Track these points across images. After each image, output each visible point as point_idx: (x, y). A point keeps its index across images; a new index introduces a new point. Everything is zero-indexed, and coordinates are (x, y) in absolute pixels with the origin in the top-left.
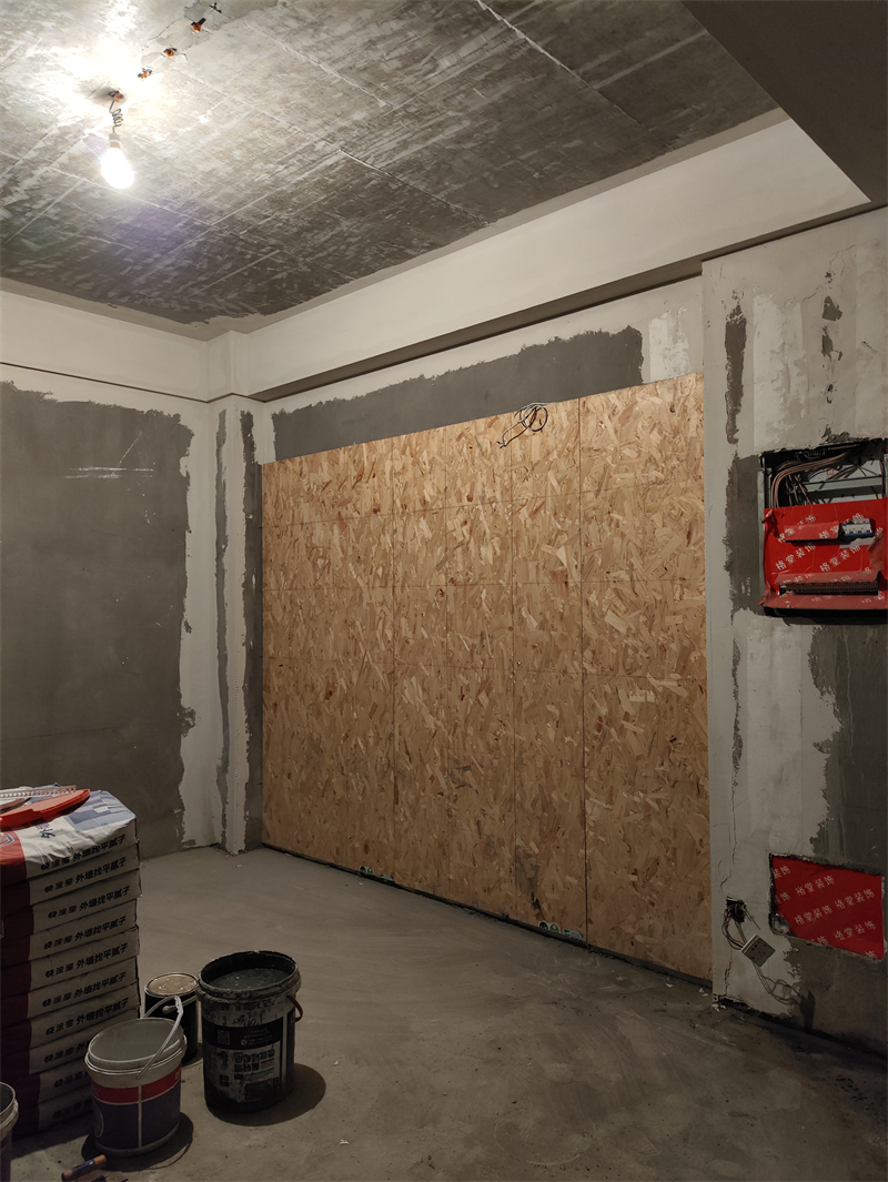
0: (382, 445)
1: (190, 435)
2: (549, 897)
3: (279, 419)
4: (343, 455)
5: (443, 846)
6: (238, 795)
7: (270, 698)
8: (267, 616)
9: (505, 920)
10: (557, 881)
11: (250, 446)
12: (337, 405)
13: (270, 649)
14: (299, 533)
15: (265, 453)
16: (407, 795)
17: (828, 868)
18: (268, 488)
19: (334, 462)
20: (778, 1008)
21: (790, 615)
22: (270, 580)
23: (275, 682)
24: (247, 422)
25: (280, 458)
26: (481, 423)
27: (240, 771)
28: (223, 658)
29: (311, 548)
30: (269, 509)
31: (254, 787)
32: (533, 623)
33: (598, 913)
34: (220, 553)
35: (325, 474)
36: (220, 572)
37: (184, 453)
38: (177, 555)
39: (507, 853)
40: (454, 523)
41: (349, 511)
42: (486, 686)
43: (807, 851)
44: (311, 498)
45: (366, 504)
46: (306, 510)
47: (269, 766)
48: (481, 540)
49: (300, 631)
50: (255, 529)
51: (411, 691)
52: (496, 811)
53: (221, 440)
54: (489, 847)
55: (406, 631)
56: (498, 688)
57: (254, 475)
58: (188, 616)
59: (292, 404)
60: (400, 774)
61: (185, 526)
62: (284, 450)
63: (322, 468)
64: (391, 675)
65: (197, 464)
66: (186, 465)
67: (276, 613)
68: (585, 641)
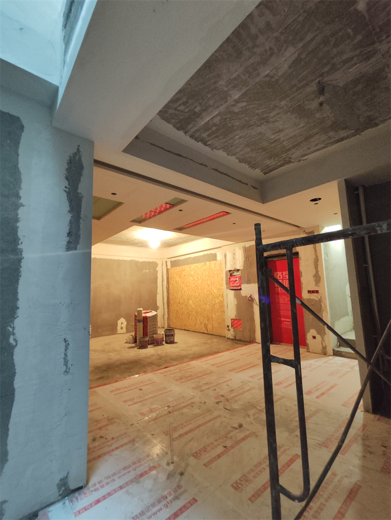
0: (186, 266)
1: (158, 264)
2: (208, 329)
3: (171, 261)
4: (180, 267)
5: (195, 324)
6: (166, 320)
7: (170, 305)
8: (170, 292)
9: (203, 333)
10: (209, 327)
11: (167, 266)
12: (179, 260)
13: (170, 297)
14: (174, 279)
15: (169, 267)
16: (190, 317)
17: (236, 320)
18: (170, 272)
19: (179, 268)
20: (232, 338)
21: (232, 290)
22: (170, 286)
23: (171, 302)
24: (166, 262)
25: (171, 267)
26: (199, 264)
27: (166, 316)
28: (163, 298)
29: (176, 281)
30: (170, 275)
31: (168, 318)
32: (206, 292)
33: (214, 330)
34: (163, 282)
35: (178, 270)
36: (163, 285)
37: (157, 267)
38: (156, 283)
39: (203, 324)
40: (195, 278)
41: (181, 276)
42: (200, 301)
43: (234, 318)
44: (176, 273)
45: (184, 275)
46: (175, 276)
47: (171, 315)
48: (199, 280)
49: (175, 294)
50: (168, 278)
51: (191, 302)
52: (202, 318)
53: (162, 265)
54: (201, 323)
55: (190, 293)
56: (202, 301)
57: (167, 270)
58: (158, 292)
59: (173, 259)
60: (189, 314)
61: (157, 278)
62: (172, 266)
63: (178, 269)
64: (188, 300)
65: (159, 269)
66: (157, 269)
67: (171, 291)
68: (212, 294)
